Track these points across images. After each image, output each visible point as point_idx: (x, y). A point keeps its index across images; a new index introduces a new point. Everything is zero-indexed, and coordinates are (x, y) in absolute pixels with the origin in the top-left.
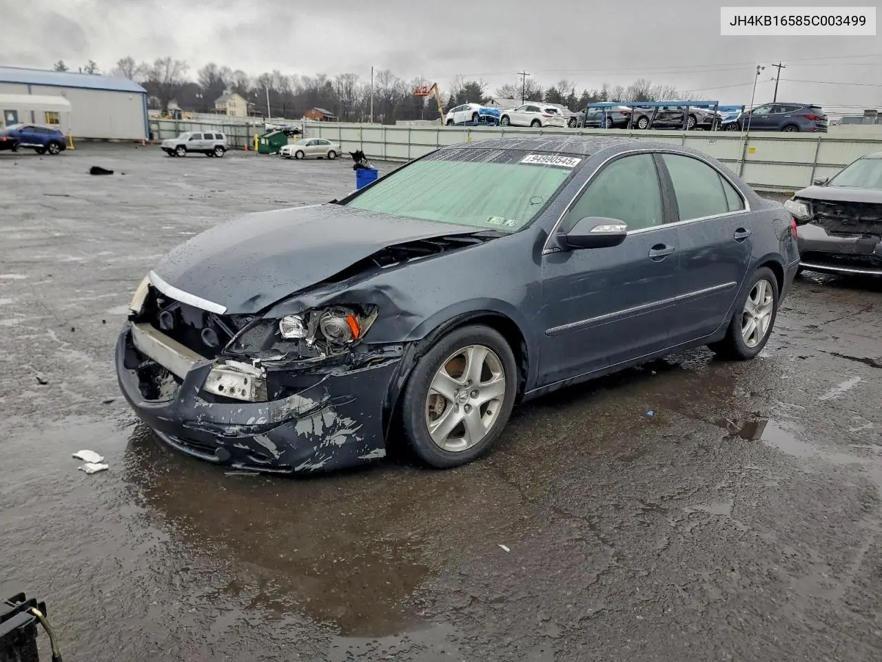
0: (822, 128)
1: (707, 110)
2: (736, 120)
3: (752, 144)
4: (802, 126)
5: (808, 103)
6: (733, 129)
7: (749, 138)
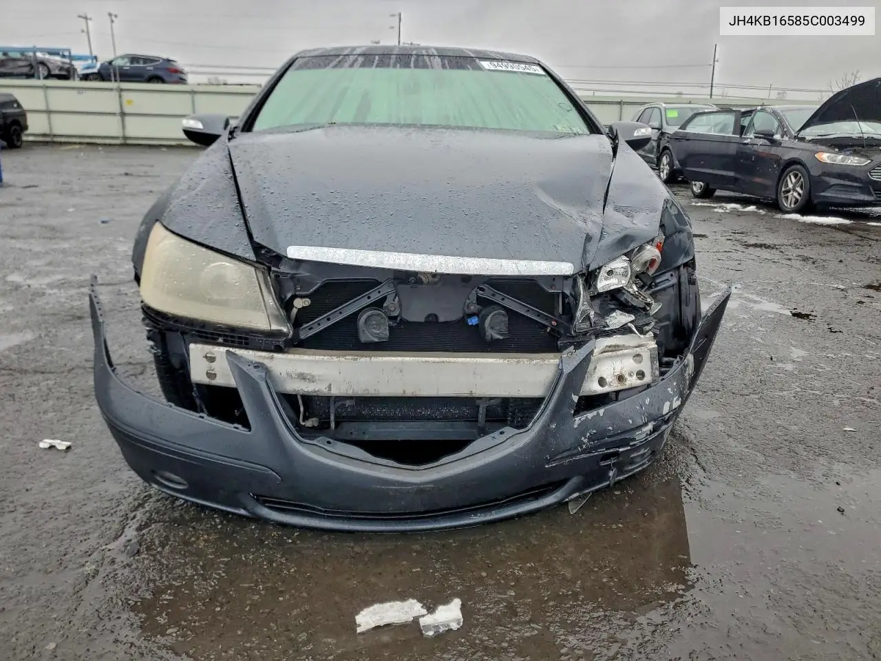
0: (182, 81)
1: (58, 58)
2: (95, 70)
3: (125, 95)
4: (166, 78)
5: (165, 57)
6: (96, 79)
7: (122, 90)
